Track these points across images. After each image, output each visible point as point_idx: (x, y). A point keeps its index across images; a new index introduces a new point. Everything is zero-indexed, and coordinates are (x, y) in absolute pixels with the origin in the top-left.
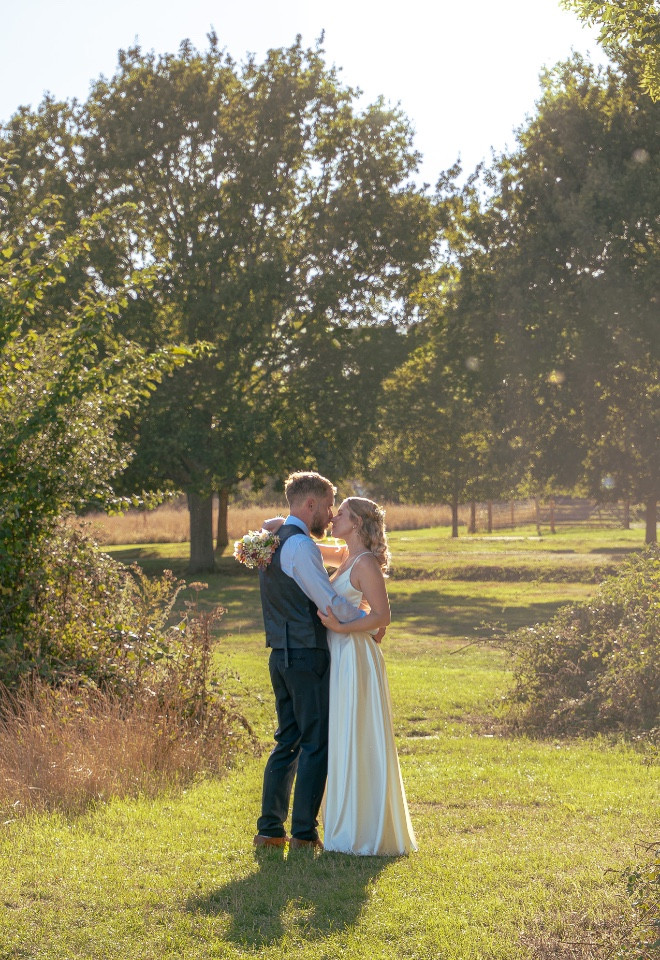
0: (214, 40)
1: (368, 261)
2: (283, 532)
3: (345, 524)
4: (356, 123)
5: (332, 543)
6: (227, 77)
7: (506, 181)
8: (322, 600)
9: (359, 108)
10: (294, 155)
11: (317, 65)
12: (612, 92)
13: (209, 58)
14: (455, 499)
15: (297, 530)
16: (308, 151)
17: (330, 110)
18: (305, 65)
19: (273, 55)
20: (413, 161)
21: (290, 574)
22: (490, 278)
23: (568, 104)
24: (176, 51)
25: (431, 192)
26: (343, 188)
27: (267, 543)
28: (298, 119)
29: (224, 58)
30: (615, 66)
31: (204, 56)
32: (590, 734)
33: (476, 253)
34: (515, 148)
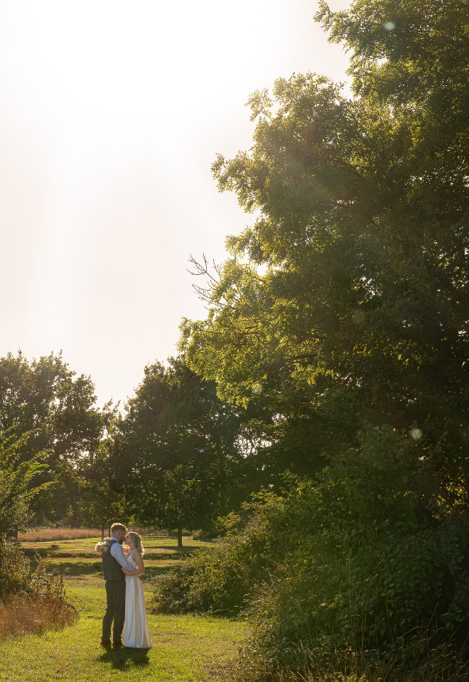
0: (20, 353)
1: (76, 437)
2: (112, 542)
3: (129, 540)
4: (73, 384)
5: (125, 546)
6: (25, 367)
7: (132, 409)
8: (123, 564)
9: (74, 379)
10: (50, 397)
11: (59, 362)
12: (172, 377)
13: (18, 359)
14: (103, 526)
15: (115, 542)
16: (55, 395)
17: (63, 380)
18: (54, 363)
19: (42, 359)
20: (94, 399)
21: (114, 556)
22: (126, 445)
23: (156, 381)
24: (6, 357)
25: (100, 411)
26: (67, 409)
27: (106, 546)
28: (52, 383)
29: (23, 359)
30: (172, 367)
31: (16, 358)
32: (185, 613)
33: (120, 435)
34: (135, 396)
